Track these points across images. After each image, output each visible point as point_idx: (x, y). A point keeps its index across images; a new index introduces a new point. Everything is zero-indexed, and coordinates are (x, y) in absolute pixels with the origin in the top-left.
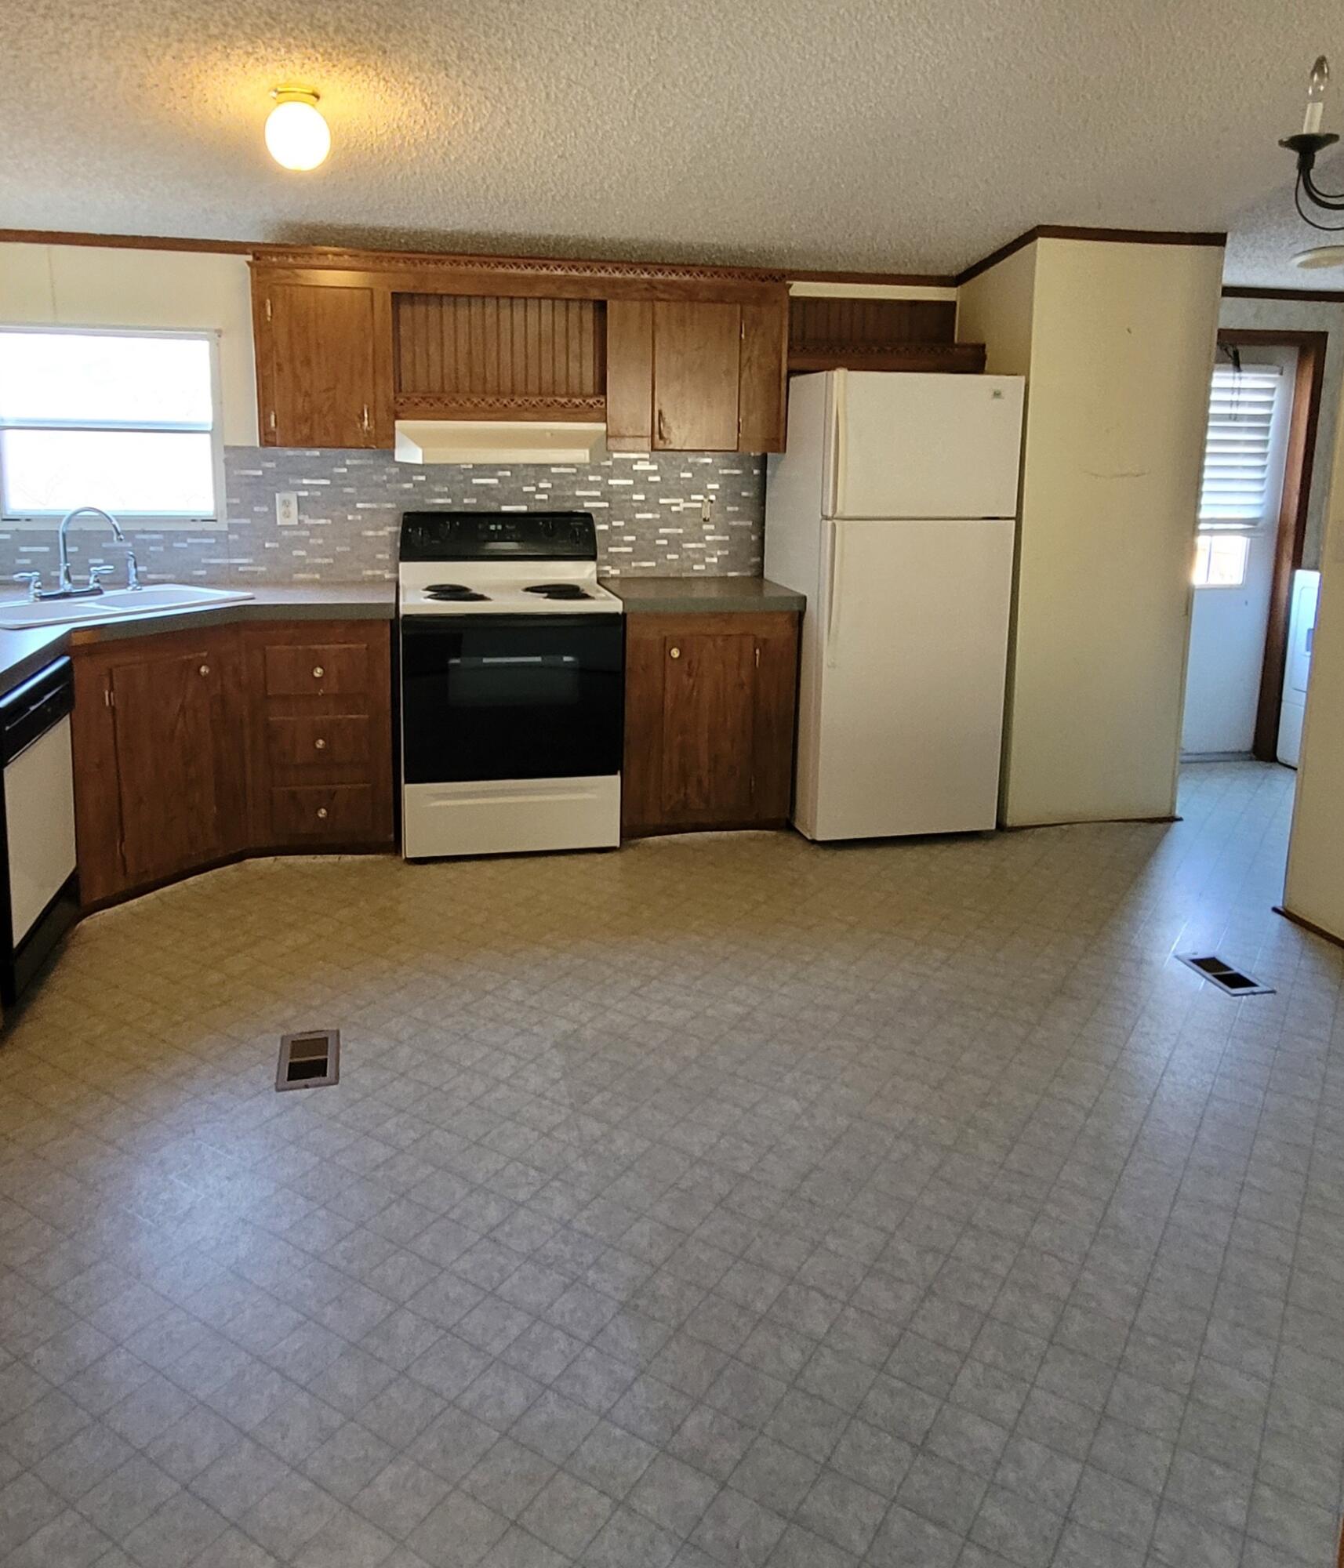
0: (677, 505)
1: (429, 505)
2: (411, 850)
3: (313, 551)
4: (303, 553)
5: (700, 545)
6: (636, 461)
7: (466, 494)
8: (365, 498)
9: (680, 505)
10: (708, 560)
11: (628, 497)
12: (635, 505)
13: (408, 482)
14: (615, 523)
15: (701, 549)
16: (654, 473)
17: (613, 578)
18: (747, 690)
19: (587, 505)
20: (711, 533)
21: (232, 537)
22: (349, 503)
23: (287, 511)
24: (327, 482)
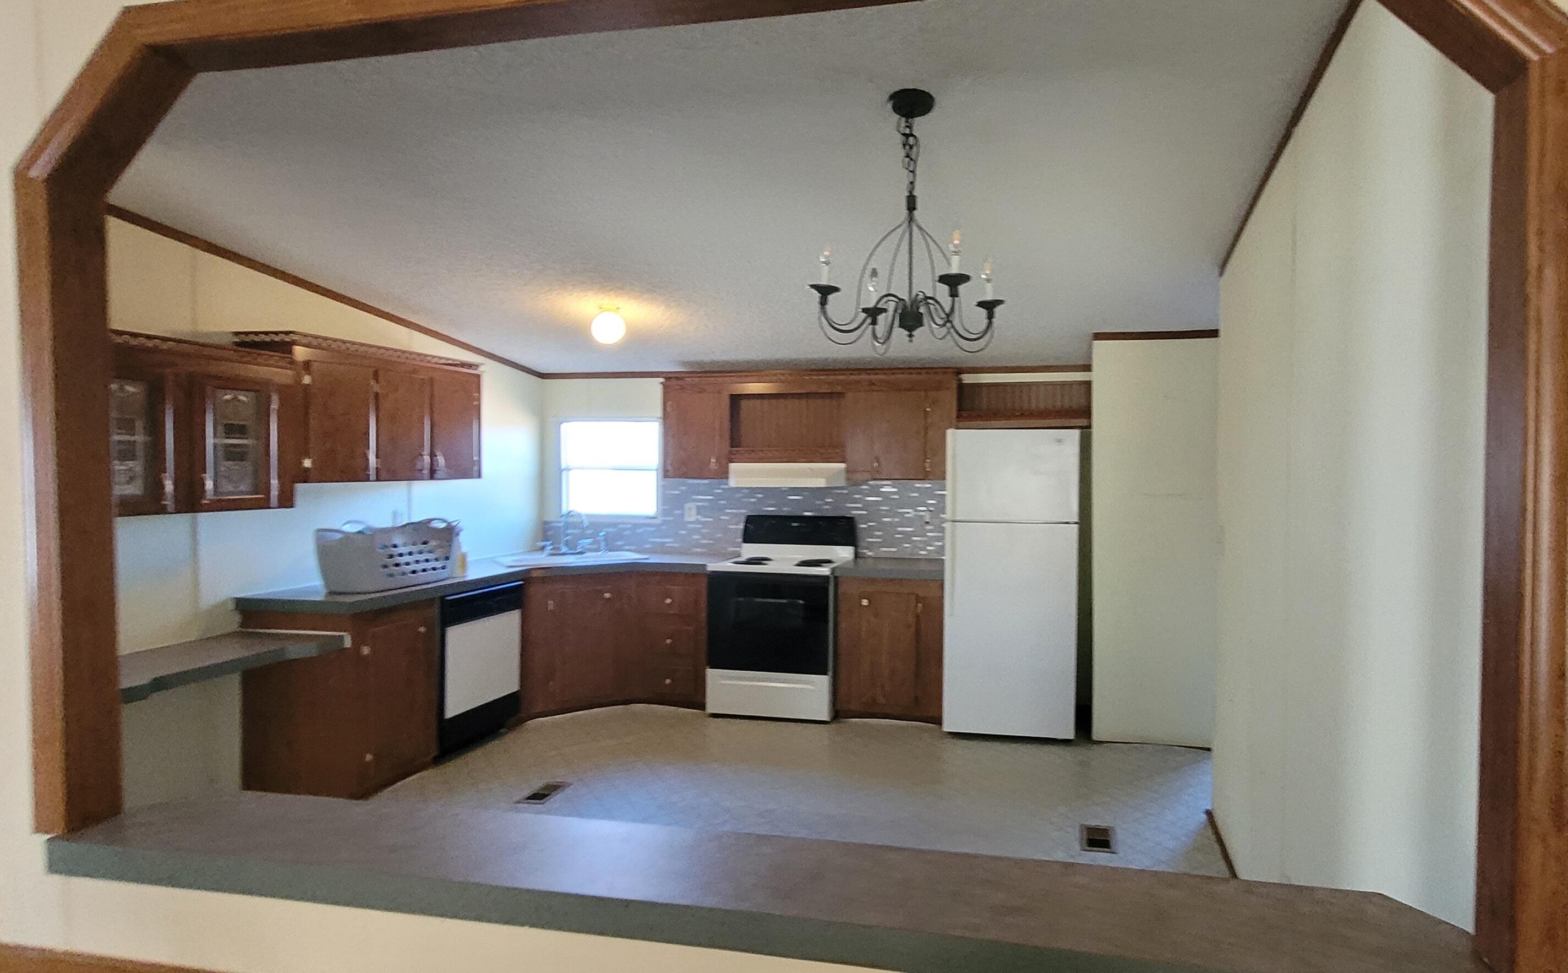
0: (908, 513)
1: (765, 511)
2: (710, 709)
3: (704, 536)
4: (698, 537)
5: (925, 539)
6: (882, 486)
7: (785, 505)
8: (732, 507)
9: (910, 513)
10: (929, 548)
11: (877, 508)
12: (883, 512)
13: (754, 498)
14: (871, 524)
15: (925, 541)
16: (894, 493)
17: (869, 557)
18: (913, 629)
19: (854, 512)
20: (931, 531)
21: (664, 527)
22: (721, 509)
23: (691, 515)
24: (711, 497)
